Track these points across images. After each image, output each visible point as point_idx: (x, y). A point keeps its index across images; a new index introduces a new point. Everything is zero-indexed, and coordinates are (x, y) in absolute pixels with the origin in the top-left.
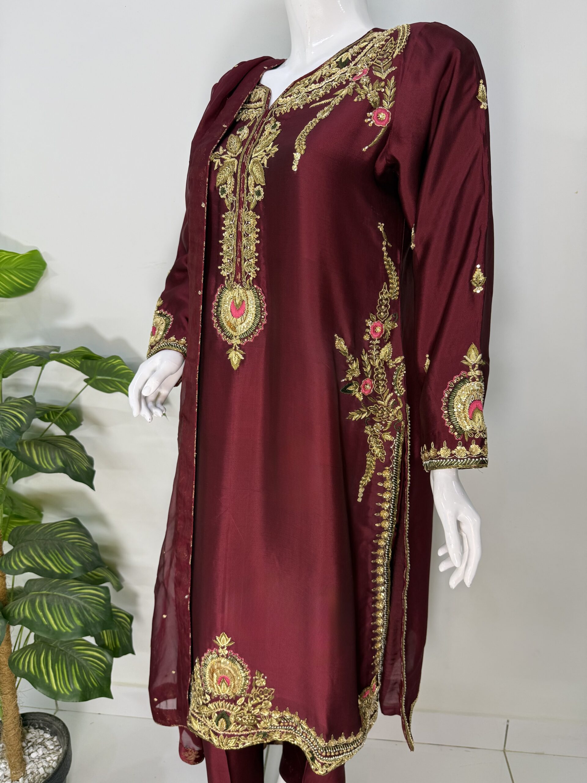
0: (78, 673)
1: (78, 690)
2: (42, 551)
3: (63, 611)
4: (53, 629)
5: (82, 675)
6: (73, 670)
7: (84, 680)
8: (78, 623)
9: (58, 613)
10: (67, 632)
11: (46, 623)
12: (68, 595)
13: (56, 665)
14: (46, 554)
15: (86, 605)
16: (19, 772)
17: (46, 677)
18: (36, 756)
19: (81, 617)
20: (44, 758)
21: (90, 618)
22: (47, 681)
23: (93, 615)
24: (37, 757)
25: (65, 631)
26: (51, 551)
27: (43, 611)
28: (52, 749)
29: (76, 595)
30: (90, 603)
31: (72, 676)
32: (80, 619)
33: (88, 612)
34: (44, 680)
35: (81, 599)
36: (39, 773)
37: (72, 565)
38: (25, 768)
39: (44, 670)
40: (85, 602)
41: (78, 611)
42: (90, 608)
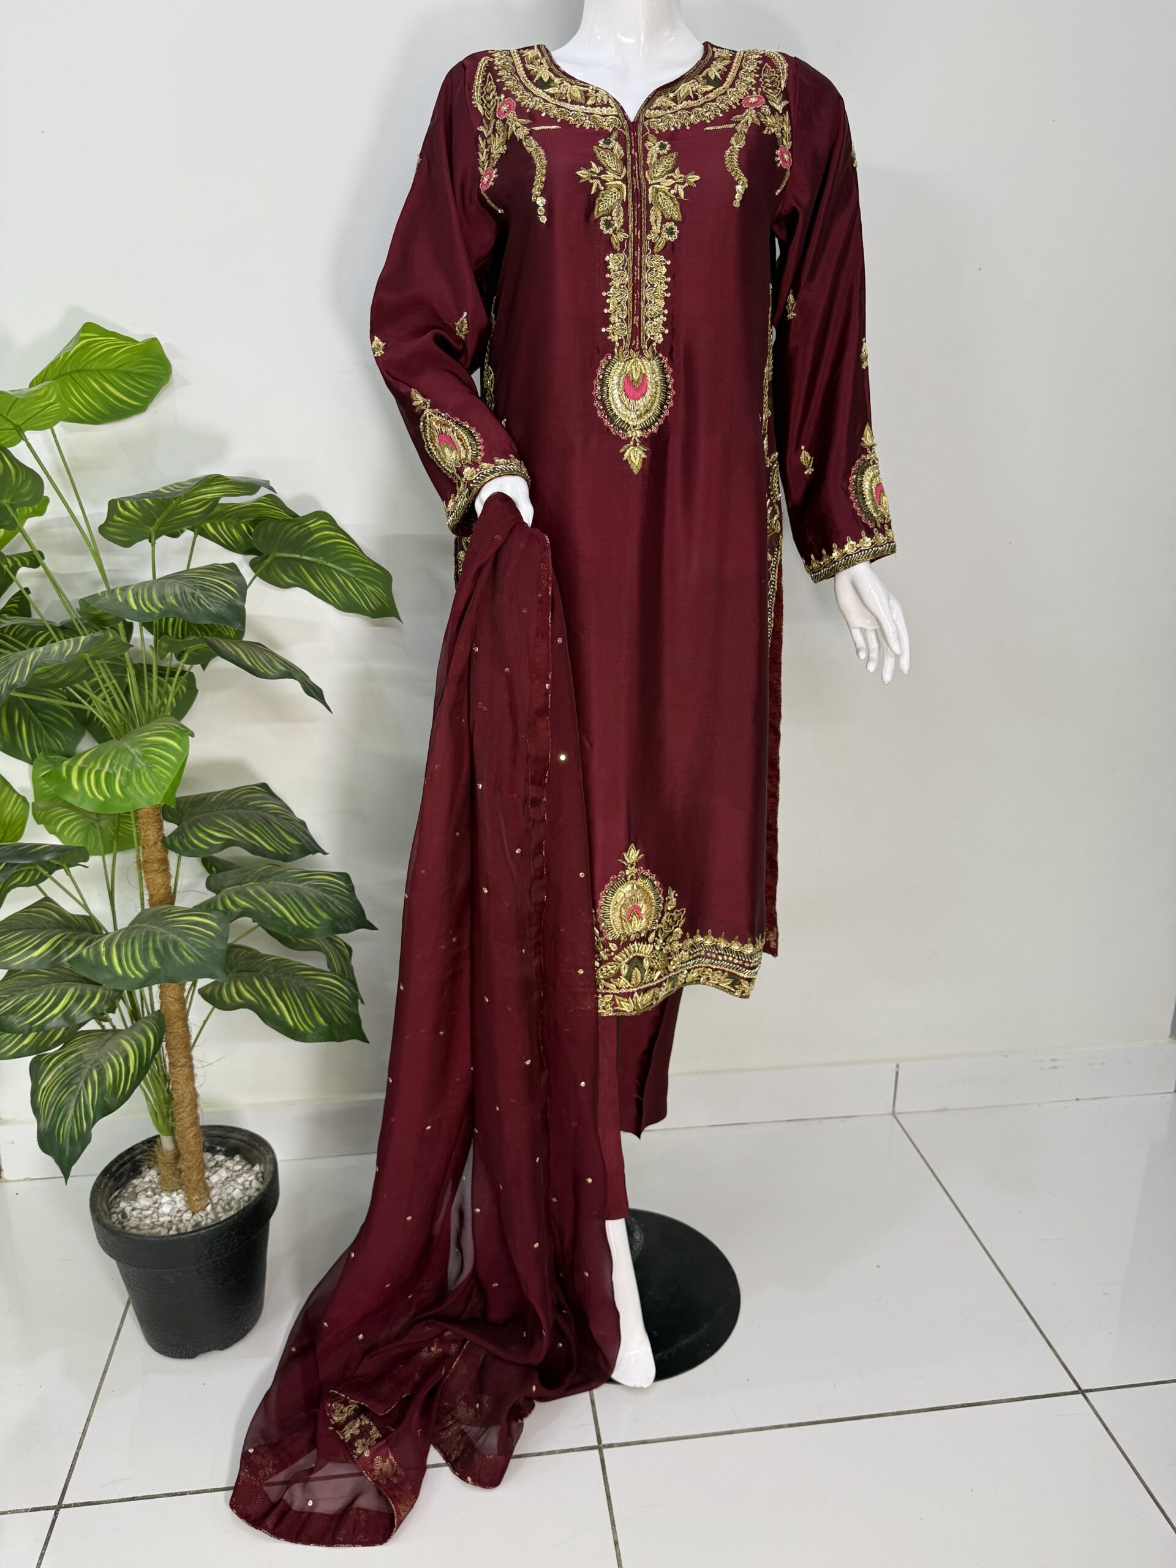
0: (318, 1004)
1: (325, 1027)
2: (239, 821)
3: (297, 901)
4: (291, 923)
5: (324, 1007)
6: (310, 1001)
7: (329, 1013)
8: (324, 915)
9: (292, 903)
10: (311, 928)
11: (280, 916)
12: (294, 883)
13: (283, 993)
14: (245, 826)
15: (325, 895)
16: (204, 1198)
17: (275, 1008)
18: (219, 1180)
19: (325, 908)
20: (233, 1180)
21: (337, 911)
22: (278, 1013)
23: (341, 908)
24: (220, 1182)
25: (307, 927)
26: (252, 822)
27: (267, 900)
28: (239, 1170)
29: (309, 882)
30: (330, 893)
31: (310, 1007)
32: (325, 911)
33: (332, 903)
34: (274, 1012)
35: (316, 886)
36: (234, 1199)
37: (287, 843)
38: (209, 1193)
39: (269, 999)
40: (324, 891)
41: (318, 901)
42: (333, 899)
